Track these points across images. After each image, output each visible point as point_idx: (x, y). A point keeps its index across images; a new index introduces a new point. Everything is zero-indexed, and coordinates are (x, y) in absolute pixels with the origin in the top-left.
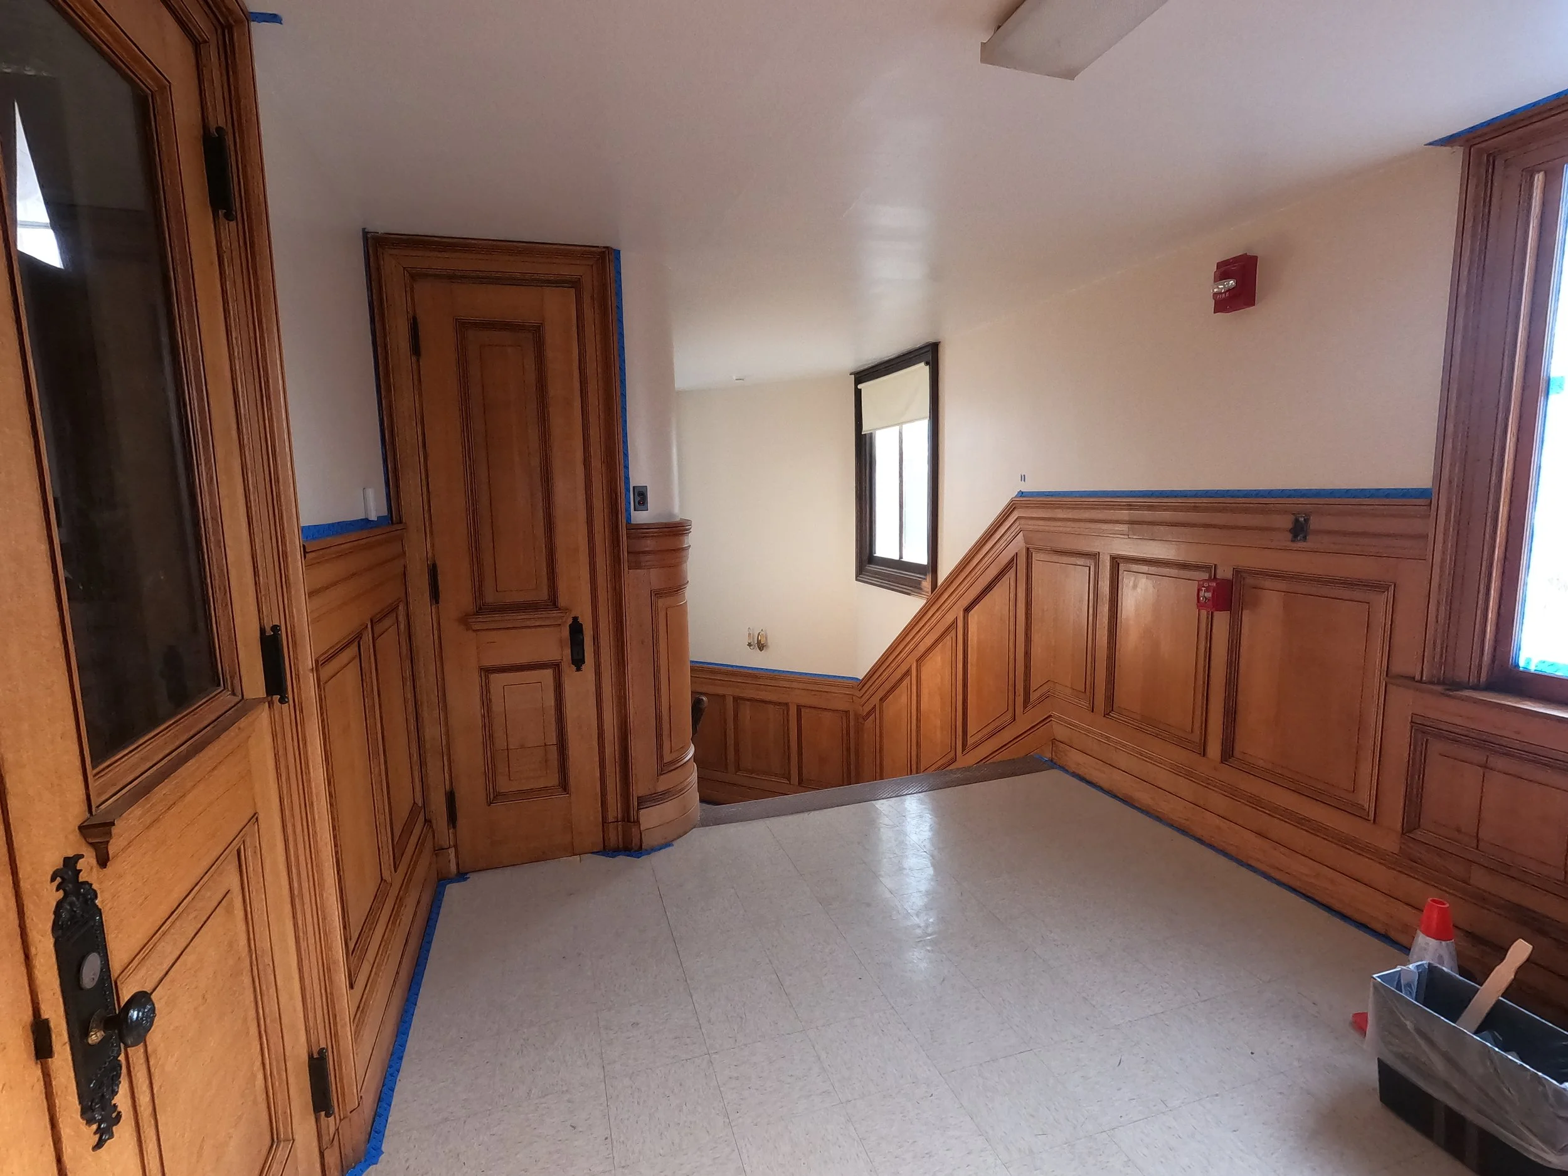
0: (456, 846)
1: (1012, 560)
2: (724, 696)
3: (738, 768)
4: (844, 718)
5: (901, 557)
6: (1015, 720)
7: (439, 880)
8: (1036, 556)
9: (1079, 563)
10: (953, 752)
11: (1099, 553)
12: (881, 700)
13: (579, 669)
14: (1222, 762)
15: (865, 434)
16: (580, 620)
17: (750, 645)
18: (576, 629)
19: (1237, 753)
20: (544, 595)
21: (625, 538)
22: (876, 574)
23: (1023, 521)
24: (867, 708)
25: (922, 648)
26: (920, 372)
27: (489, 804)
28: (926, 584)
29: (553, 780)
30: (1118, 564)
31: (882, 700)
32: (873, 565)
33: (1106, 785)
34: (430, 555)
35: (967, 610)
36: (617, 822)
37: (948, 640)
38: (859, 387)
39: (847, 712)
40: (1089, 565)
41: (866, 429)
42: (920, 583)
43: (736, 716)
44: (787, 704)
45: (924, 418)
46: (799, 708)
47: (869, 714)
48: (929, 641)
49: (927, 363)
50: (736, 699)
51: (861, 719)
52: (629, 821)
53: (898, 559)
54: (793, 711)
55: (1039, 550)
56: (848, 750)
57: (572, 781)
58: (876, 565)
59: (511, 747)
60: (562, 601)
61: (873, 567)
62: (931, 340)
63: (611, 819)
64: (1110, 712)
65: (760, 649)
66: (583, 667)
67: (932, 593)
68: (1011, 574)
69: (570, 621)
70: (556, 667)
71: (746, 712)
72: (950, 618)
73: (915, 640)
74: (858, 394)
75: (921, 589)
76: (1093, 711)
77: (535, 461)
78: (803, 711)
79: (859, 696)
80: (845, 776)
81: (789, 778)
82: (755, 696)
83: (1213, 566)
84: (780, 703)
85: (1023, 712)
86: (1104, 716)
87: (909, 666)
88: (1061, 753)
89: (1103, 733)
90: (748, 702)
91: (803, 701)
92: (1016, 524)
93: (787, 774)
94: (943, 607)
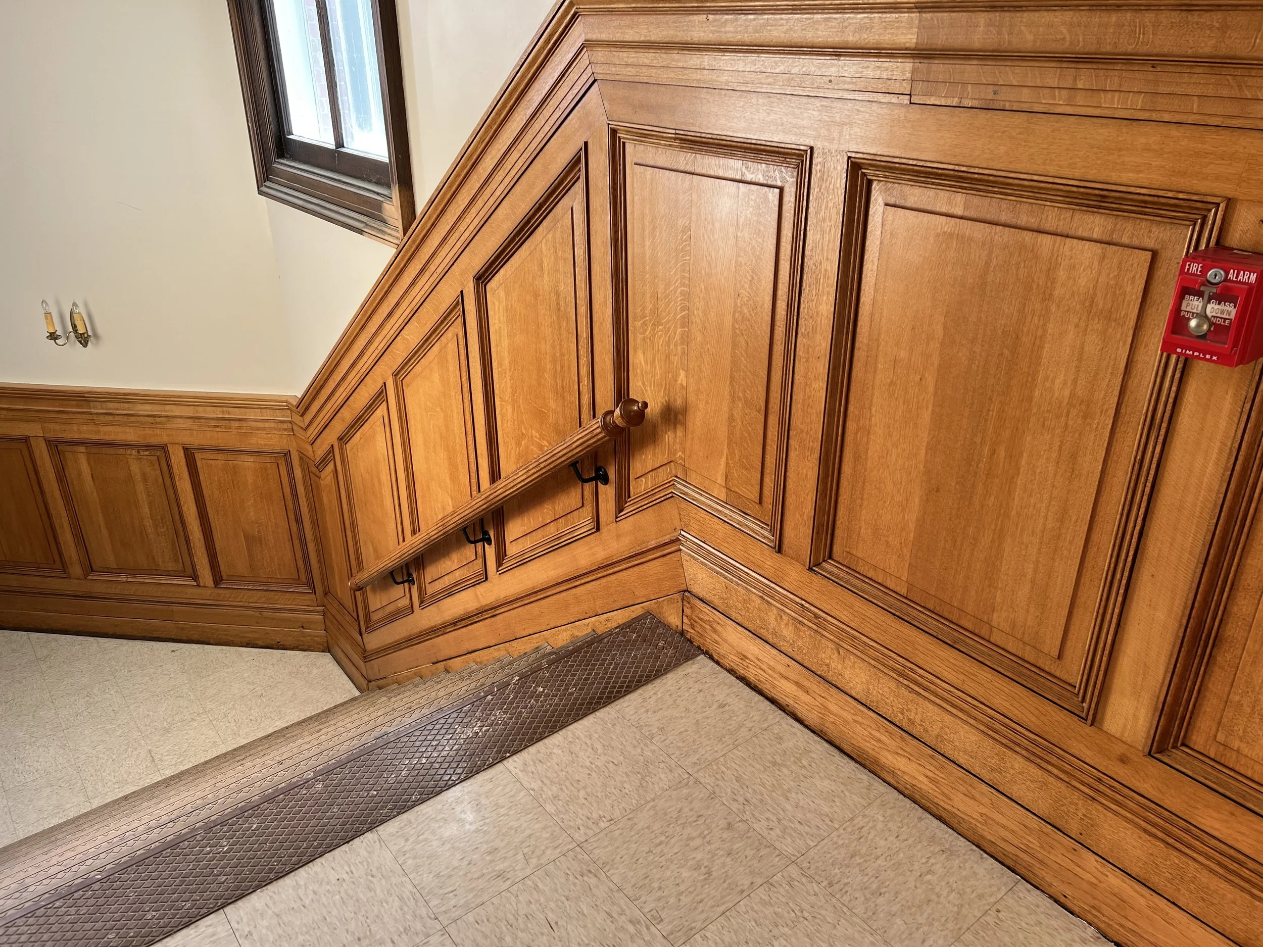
1: (574, 163)
2: (26, 440)
3: (90, 568)
4: (282, 463)
5: (340, 143)
6: (598, 529)
8: (633, 152)
9: (749, 177)
10: (480, 561)
11: (812, 148)
12: (340, 439)
14: (1150, 756)
17: (53, 336)
19: (1199, 739)
22: (295, 182)
23: (600, 55)
24: (321, 450)
25: (400, 351)
28: (392, 210)
30: (870, 182)
31: (344, 439)
32: (288, 159)
35: (483, 278)
37: (449, 341)
39: (287, 455)
40: (779, 184)
42: (378, 206)
43: (61, 477)
44: (164, 448)
46: (189, 454)
47: (324, 461)
48: (413, 335)
50: (55, 446)
51: (312, 470)
53: (333, 147)
54: (178, 459)
55: (643, 136)
56: (299, 520)
58: (295, 159)
61: (285, 166)
64: (824, 560)
65: (80, 343)
67: (405, 232)
68: (574, 199)
71: (81, 466)
72: (446, 295)
73: (384, 332)
75: (384, 221)
76: (779, 551)
78: (198, 456)
79: (302, 425)
80: (301, 563)
81: (195, 577)
82: (95, 437)
83: (1218, 204)
84: (149, 447)
85: (617, 518)
86: (810, 569)
87: (381, 383)
88: (707, 627)
89: (807, 605)
90: (82, 449)
91: (194, 440)
92: (585, 57)
93: (189, 570)
94: (432, 268)
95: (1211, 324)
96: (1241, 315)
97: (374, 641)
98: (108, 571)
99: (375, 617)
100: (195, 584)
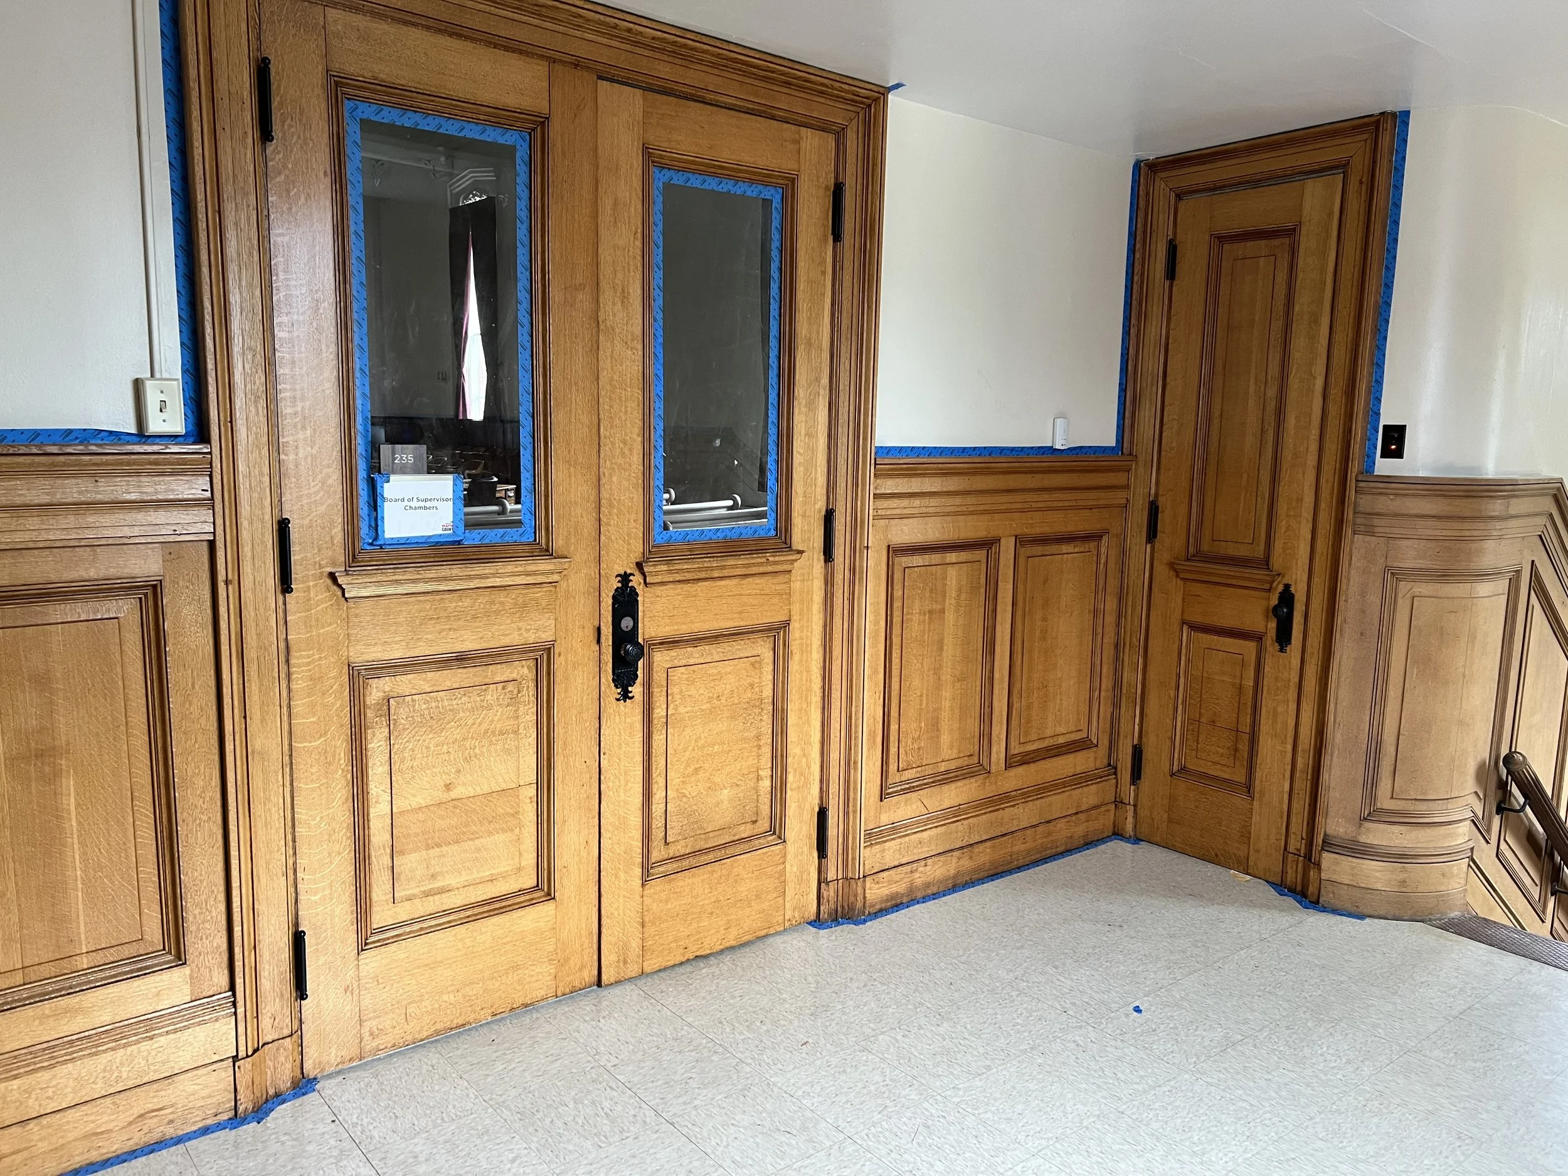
0: (1135, 806)
7: (1114, 834)
13: (1282, 650)
16: (1292, 589)
18: (1287, 598)
20: (1258, 551)
21: (1353, 492)
27: (1172, 775)
29: (1240, 777)
34: (1153, 491)
36: (1299, 856)
52: (1310, 860)
57: (1258, 782)
59: (1202, 720)
60: (1276, 562)
63: (1291, 849)
66: (1288, 649)
69: (1281, 588)
70: (1258, 638)
77: (1272, 392)
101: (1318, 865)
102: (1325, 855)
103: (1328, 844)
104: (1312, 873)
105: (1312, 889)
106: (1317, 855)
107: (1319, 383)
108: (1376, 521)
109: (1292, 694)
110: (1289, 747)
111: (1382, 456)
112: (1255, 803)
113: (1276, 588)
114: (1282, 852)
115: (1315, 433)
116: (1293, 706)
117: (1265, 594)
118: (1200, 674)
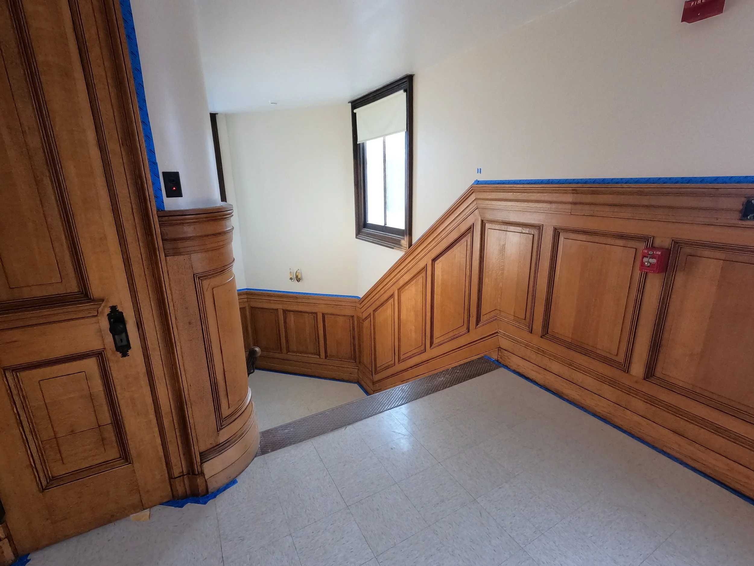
0: (8, 537)
1: (470, 228)
2: (277, 310)
4: (351, 319)
5: (385, 224)
6: (469, 332)
8: (488, 226)
9: (524, 232)
10: (423, 346)
11: (543, 225)
12: (374, 311)
13: (125, 355)
14: (644, 379)
15: (360, 144)
16: (120, 309)
17: (291, 279)
18: (116, 318)
19: (658, 374)
20: (72, 286)
21: (157, 226)
22: (370, 235)
23: (480, 202)
24: (365, 315)
25: (401, 282)
26: (400, 96)
27: (43, 490)
28: (405, 242)
29: (113, 453)
30: (559, 233)
31: (375, 311)
32: (367, 228)
33: (541, 382)
35: (434, 260)
36: (183, 476)
37: (420, 279)
38: (355, 111)
39: (353, 316)
40: (533, 233)
41: (359, 141)
42: (399, 241)
43: (285, 322)
44: (316, 313)
45: (401, 131)
46: (323, 315)
47: (366, 318)
48: (407, 278)
49: (405, 91)
50: (285, 311)
51: (361, 321)
52: (194, 474)
53: (384, 225)
54: (320, 317)
55: (492, 222)
56: (354, 338)
57: (133, 452)
58: (369, 229)
59: (59, 435)
60: (96, 290)
61: (365, 230)
62: (409, 73)
63: (176, 474)
64: (545, 334)
65: (297, 281)
66: (130, 352)
67: (409, 248)
68: (468, 238)
69: (107, 311)
70: (99, 355)
71: (292, 318)
72: (421, 265)
73: (396, 277)
74: (354, 116)
75: (401, 245)
76: (531, 333)
77: (35, 142)
78: (326, 316)
79: (360, 307)
80: (353, 352)
81: (319, 355)
82: (297, 309)
83: (651, 238)
84: (312, 313)
85: (476, 327)
86: (541, 337)
87: (393, 292)
88: (506, 358)
89: (540, 348)
90: (292, 313)
91: (326, 311)
92: (475, 203)
93: (318, 353)
94: (417, 257)
95: (650, 264)
96: (658, 261)
97: (376, 378)
98: (294, 352)
99: (378, 369)
100: (319, 357)
101: (202, 474)
102: (205, 465)
103: (205, 456)
104: (198, 480)
105: (201, 489)
106: (199, 467)
107: (91, 136)
108: (180, 244)
109: (144, 382)
110: (152, 416)
111: (168, 196)
112: (137, 465)
113: (102, 313)
114: (168, 481)
115: (100, 181)
116: (147, 390)
117: (95, 319)
118: (42, 403)
